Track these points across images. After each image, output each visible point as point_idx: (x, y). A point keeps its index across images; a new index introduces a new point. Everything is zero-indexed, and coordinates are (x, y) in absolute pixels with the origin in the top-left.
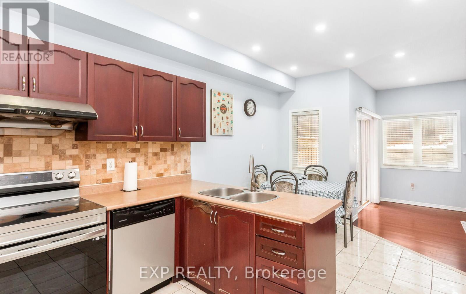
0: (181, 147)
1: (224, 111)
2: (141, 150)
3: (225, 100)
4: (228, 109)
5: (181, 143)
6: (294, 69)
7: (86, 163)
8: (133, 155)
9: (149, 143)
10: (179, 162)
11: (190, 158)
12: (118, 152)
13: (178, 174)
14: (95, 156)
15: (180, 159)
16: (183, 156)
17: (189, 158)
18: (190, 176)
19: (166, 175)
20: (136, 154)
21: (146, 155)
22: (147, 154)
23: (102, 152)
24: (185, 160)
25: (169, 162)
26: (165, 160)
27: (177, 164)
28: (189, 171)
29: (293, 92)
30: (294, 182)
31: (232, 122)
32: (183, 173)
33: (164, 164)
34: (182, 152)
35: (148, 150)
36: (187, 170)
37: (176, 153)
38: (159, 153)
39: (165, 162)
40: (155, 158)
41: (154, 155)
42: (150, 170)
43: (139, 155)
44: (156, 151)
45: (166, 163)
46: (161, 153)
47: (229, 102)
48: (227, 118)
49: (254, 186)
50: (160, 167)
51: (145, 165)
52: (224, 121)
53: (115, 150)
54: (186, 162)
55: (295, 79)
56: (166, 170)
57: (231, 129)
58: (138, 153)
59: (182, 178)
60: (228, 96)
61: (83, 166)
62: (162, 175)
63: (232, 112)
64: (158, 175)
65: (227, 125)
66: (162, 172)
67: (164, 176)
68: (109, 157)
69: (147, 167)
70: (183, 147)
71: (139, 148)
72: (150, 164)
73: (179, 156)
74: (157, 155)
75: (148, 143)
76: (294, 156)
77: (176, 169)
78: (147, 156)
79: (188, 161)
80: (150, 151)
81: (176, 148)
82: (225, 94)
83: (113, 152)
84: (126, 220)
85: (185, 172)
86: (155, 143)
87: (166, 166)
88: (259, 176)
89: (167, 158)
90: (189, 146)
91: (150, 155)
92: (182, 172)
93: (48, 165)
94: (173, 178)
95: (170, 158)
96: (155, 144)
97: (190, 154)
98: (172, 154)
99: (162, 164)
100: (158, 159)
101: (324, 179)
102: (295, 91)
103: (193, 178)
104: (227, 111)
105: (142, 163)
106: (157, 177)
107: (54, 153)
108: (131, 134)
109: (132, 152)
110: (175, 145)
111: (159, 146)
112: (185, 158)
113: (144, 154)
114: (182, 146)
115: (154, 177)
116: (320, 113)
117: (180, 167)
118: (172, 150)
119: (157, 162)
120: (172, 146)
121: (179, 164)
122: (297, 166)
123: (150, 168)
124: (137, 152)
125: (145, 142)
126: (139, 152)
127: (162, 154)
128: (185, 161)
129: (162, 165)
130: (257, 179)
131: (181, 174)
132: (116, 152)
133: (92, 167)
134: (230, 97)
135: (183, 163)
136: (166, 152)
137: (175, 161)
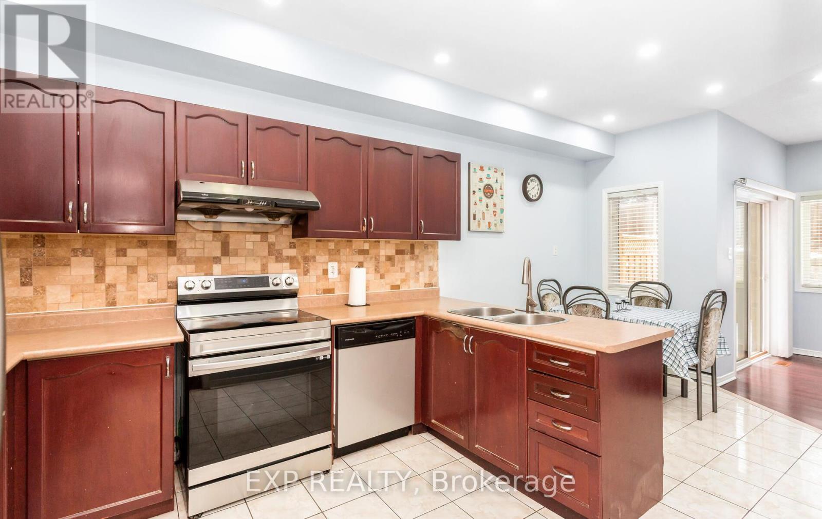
0: (425, 248)
1: (489, 194)
2: (370, 252)
3: (490, 178)
4: (496, 191)
5: (425, 243)
6: (609, 120)
7: (304, 266)
8: (361, 258)
10: (422, 270)
11: (437, 265)
12: (341, 254)
13: (420, 287)
14: (314, 257)
15: (423, 266)
16: (428, 261)
17: (435, 266)
18: (438, 291)
19: (404, 288)
20: (364, 258)
21: (377, 259)
22: (378, 257)
23: (322, 254)
24: (430, 267)
25: (407, 270)
26: (402, 266)
27: (418, 273)
28: (436, 284)
29: (611, 158)
30: (603, 306)
31: (502, 211)
32: (427, 287)
33: (401, 272)
34: (425, 256)
35: (379, 253)
36: (433, 282)
37: (418, 257)
38: (395, 256)
39: (402, 269)
40: (388, 263)
41: (387, 259)
42: (382, 280)
43: (368, 259)
44: (390, 254)
45: (404, 272)
46: (397, 257)
47: (497, 180)
48: (495, 205)
49: (531, 305)
50: (395, 277)
51: (375, 272)
52: (488, 210)
53: (338, 251)
54: (432, 271)
55: (613, 137)
56: (403, 281)
57: (501, 222)
58: (366, 256)
59: (426, 292)
60: (496, 170)
61: (301, 270)
62: (398, 287)
63: (502, 195)
64: (393, 287)
65: (495, 215)
66: (398, 283)
67: (401, 290)
68: (331, 261)
69: (379, 275)
70: (428, 248)
71: (368, 248)
72: (382, 271)
73: (421, 262)
74: (391, 259)
75: (379, 242)
76: (612, 267)
77: (417, 280)
78: (379, 260)
79: (435, 269)
80: (382, 253)
81: (418, 250)
82: (491, 169)
83: (336, 254)
84: (353, 339)
85: (431, 285)
86: (389, 242)
87: (403, 276)
88: (546, 296)
89: (404, 264)
90: (435, 247)
91: (383, 259)
92: (426, 284)
93: (264, 268)
94: (412, 293)
95: (410, 265)
96: (389, 244)
97: (438, 259)
98: (412, 259)
99: (397, 272)
100: (393, 265)
101: (664, 305)
102: (613, 157)
103: (442, 294)
104: (495, 194)
105: (372, 269)
106: (391, 289)
107: (270, 254)
108: (359, 229)
109: (359, 255)
110: (416, 246)
111: (394, 246)
112: (431, 264)
113: (374, 257)
114: (426, 247)
115: (387, 289)
116: (661, 191)
117: (424, 278)
118: (412, 252)
119: (391, 268)
120: (412, 246)
121: (421, 274)
122: (618, 283)
123: (382, 277)
124: (364, 254)
125: (375, 241)
126: (368, 254)
127: (398, 259)
128: (431, 269)
129: (398, 274)
130: (544, 302)
131: (425, 287)
132: (339, 254)
133: (312, 272)
134: (498, 172)
135: (427, 272)
136: (404, 255)
137: (416, 268)
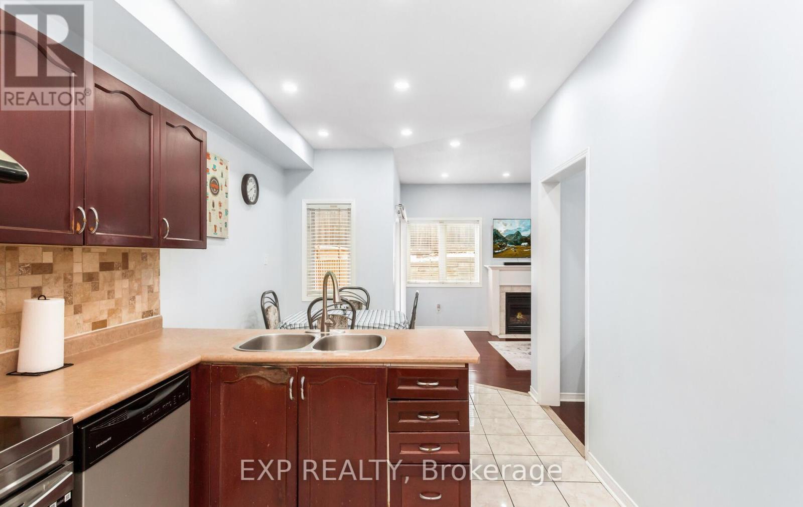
0: (142, 259)
1: (215, 190)
2: (56, 268)
3: (216, 170)
4: (222, 187)
5: (143, 251)
6: (323, 134)
8: (37, 280)
9: (74, 251)
10: (139, 292)
11: (159, 282)
13: (136, 319)
15: (140, 286)
16: (147, 277)
17: (156, 284)
18: (160, 321)
19: (112, 325)
20: (44, 279)
21: (68, 280)
22: (69, 277)
24: (149, 287)
25: (118, 295)
27: (134, 298)
28: (158, 310)
31: (227, 211)
32: (146, 317)
33: (109, 298)
34: (143, 271)
35: (72, 269)
36: (153, 308)
37: (133, 272)
38: (98, 273)
39: (111, 294)
40: (88, 285)
41: (85, 279)
42: (77, 316)
43: (52, 280)
44: (90, 270)
45: (113, 298)
46: (103, 275)
47: (222, 174)
48: (220, 204)
50: (98, 309)
52: (215, 210)
54: (152, 292)
55: (315, 150)
56: (112, 312)
57: (226, 226)
58: (48, 276)
59: (146, 326)
60: (221, 162)
62: (103, 323)
63: (227, 194)
64: (96, 325)
65: (220, 217)
66: (104, 317)
67: (108, 328)
69: (72, 307)
70: (146, 260)
72: (77, 300)
73: (138, 280)
74: (93, 278)
75: (72, 250)
77: (132, 308)
78: (71, 281)
79: (155, 291)
80: (78, 268)
81: (134, 262)
82: (217, 159)
84: (110, 439)
85: (149, 313)
86: (89, 251)
87: (111, 304)
88: (269, 309)
89: (113, 285)
90: (157, 257)
91: (78, 279)
92: (144, 313)
94: (129, 329)
95: (122, 286)
96: (88, 254)
97: (159, 275)
98: (124, 276)
99: (103, 299)
100: (96, 288)
101: (364, 307)
102: (313, 170)
103: (165, 325)
104: (220, 190)
106: (94, 329)
108: (68, 227)
109: (32, 274)
110: (130, 257)
111: (97, 257)
112: (151, 283)
113: (62, 276)
114: (144, 257)
115: (86, 331)
116: (353, 207)
117: (141, 306)
118: (125, 267)
119: (93, 293)
120: (125, 256)
121: (138, 298)
122: (313, 290)
123: (78, 310)
124: (44, 272)
125: (65, 249)
126: (51, 272)
127: (105, 277)
128: (151, 289)
129: (104, 302)
131: (143, 317)
134: (223, 165)
135: (146, 295)
136: (113, 272)
137: (130, 290)
